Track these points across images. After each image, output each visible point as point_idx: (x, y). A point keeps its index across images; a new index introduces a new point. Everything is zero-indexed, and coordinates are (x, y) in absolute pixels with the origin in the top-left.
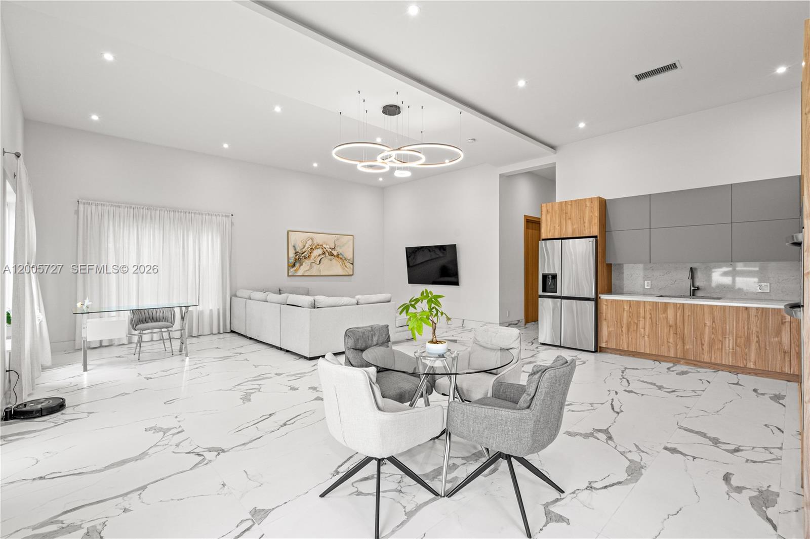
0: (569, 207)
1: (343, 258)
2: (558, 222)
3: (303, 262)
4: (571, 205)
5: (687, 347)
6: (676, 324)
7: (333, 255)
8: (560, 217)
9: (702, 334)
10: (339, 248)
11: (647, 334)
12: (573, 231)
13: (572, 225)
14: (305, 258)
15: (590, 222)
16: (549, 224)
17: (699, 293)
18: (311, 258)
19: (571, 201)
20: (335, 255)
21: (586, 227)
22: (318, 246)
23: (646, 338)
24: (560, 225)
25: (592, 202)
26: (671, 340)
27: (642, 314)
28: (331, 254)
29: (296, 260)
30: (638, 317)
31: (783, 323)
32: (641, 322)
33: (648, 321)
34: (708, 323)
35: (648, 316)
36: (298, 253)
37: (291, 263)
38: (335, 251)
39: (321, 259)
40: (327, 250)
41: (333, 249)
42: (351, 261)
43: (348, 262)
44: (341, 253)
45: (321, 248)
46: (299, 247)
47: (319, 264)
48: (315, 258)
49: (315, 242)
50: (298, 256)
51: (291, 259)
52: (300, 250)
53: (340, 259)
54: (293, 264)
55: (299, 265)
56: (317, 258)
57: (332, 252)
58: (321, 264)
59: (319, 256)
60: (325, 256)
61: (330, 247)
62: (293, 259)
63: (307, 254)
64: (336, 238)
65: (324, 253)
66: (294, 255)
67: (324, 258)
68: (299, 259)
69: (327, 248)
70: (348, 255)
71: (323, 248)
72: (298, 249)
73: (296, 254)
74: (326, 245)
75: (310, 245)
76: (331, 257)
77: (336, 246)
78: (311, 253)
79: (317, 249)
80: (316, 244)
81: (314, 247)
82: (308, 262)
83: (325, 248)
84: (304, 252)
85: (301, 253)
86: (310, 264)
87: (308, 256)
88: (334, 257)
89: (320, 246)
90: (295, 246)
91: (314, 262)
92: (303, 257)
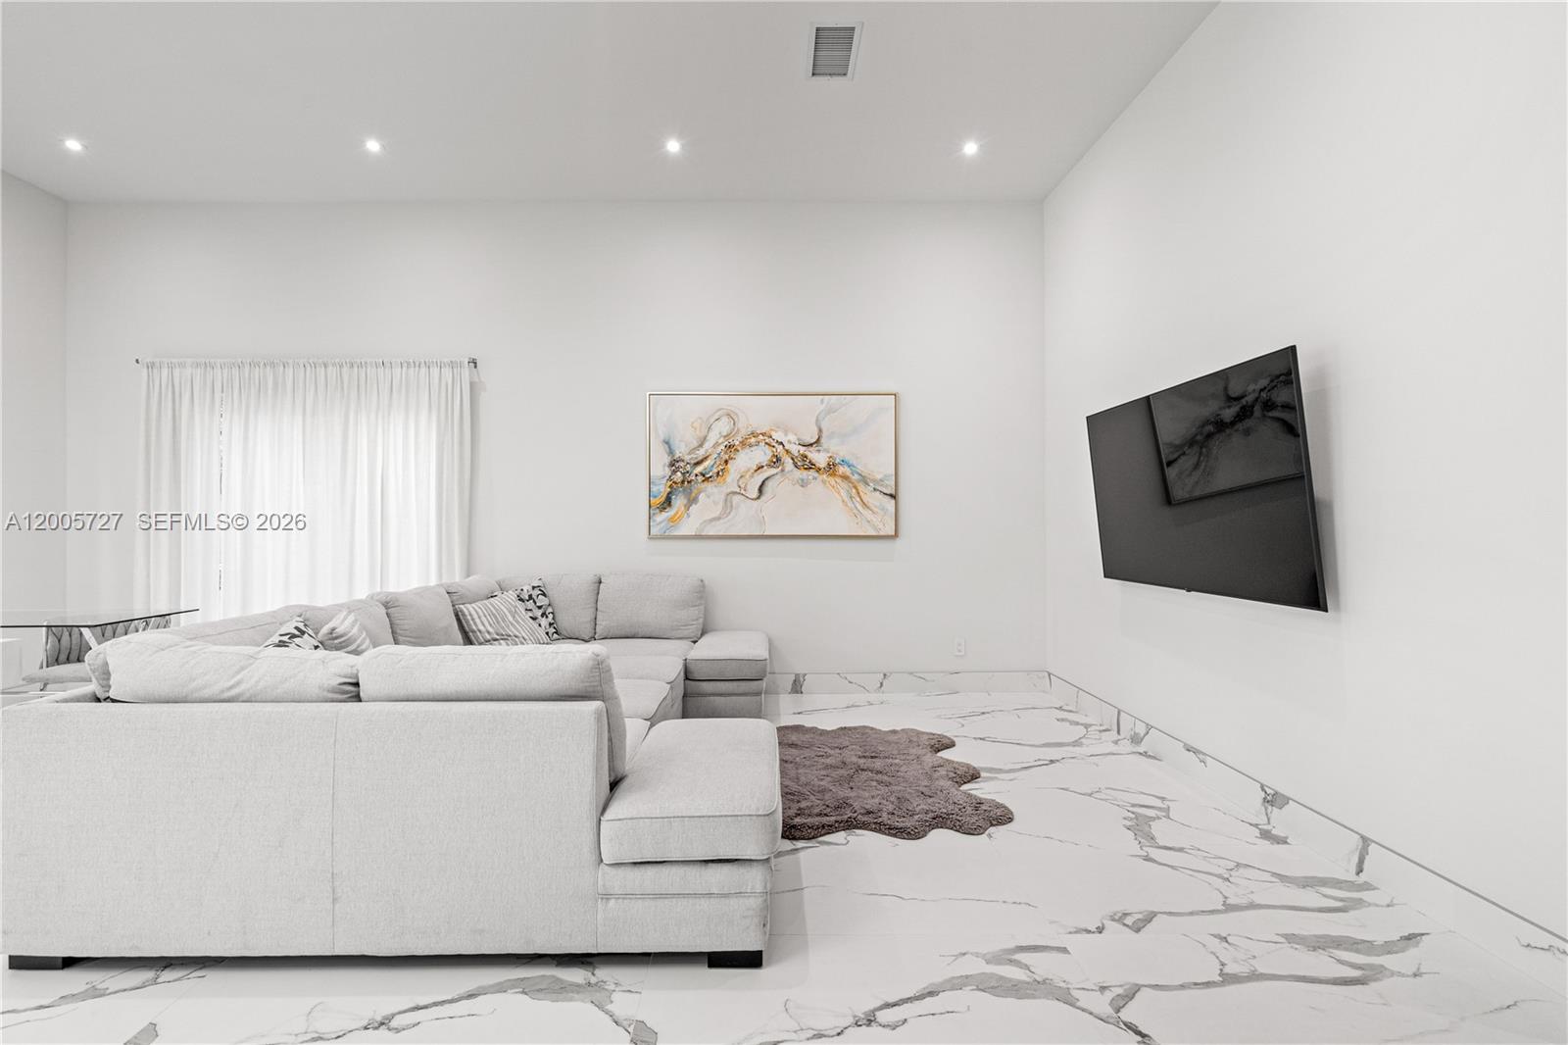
1: (855, 477)
3: (700, 491)
7: (811, 466)
10: (834, 442)
14: (707, 480)
18: (729, 479)
20: (822, 464)
22: (755, 437)
29: (673, 484)
36: (682, 464)
37: (655, 497)
38: (819, 451)
39: (764, 482)
40: (787, 451)
41: (811, 445)
42: (886, 486)
43: (875, 489)
44: (847, 459)
45: (766, 443)
46: (683, 444)
47: (758, 498)
48: (741, 477)
49: (740, 425)
50: (679, 474)
51: (658, 482)
52: (689, 454)
53: (839, 480)
54: (663, 499)
55: (685, 501)
56: (752, 476)
57: (810, 455)
58: (763, 498)
59: (756, 471)
60: (783, 470)
61: (798, 439)
62: (664, 481)
63: (712, 466)
64: (822, 407)
65: (778, 460)
66: (668, 471)
67: (778, 477)
68: (683, 482)
69: (789, 442)
70: (880, 466)
71: (774, 444)
72: (681, 451)
73: (673, 465)
74: (786, 435)
75: (725, 437)
76: (805, 473)
77: (824, 435)
78: (726, 462)
79: (751, 446)
80: (744, 432)
81: (737, 443)
82: (715, 490)
83: (781, 443)
84: (700, 458)
85: (693, 462)
86: (723, 497)
87: (715, 470)
88: (816, 475)
89: (761, 437)
90: (671, 442)
91: (738, 491)
92: (696, 475)
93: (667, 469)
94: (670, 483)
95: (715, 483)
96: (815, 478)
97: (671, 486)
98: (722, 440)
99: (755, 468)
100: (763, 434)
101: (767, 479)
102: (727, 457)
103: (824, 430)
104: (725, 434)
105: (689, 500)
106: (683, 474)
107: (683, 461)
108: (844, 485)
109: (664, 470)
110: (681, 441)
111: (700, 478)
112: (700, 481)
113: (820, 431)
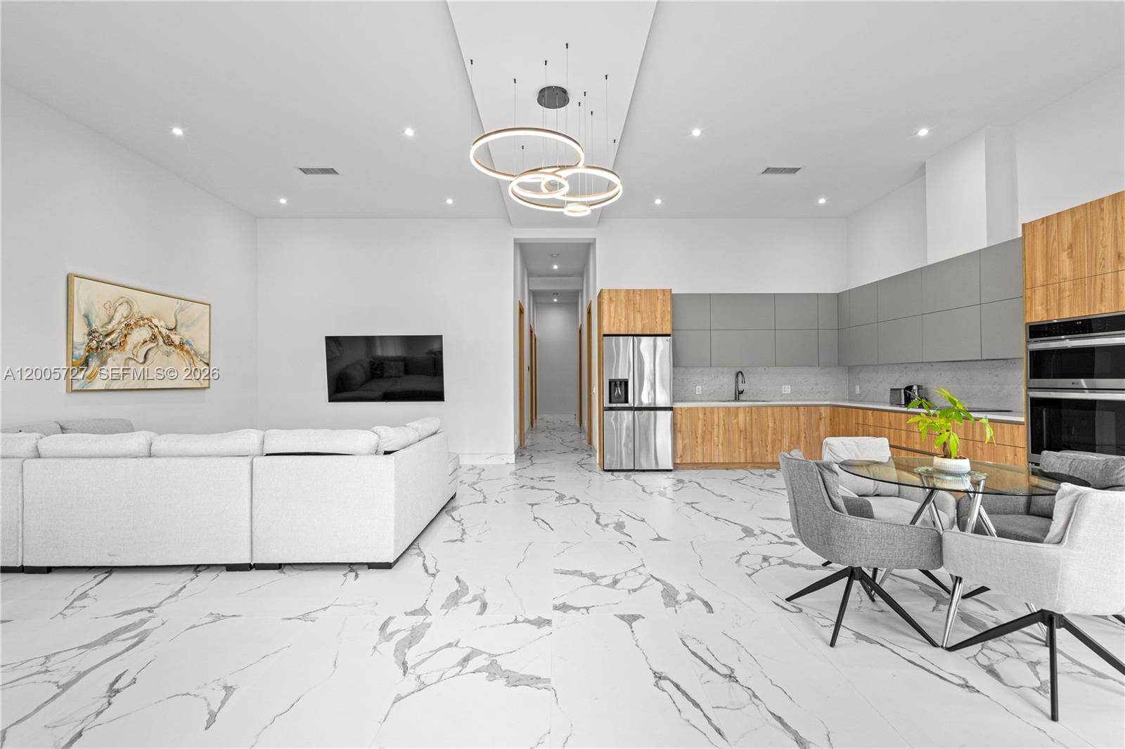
0: (638, 297)
1: (192, 352)
2: (624, 314)
3: (108, 356)
4: (640, 295)
5: (756, 450)
6: (746, 429)
7: (171, 344)
8: (627, 308)
9: (767, 435)
10: (183, 329)
11: (721, 442)
12: (643, 327)
13: (642, 319)
14: (113, 348)
15: (663, 318)
16: (613, 315)
17: (742, 397)
18: (127, 348)
19: (640, 290)
20: (177, 343)
21: (658, 322)
22: (143, 321)
23: (720, 445)
24: (627, 317)
25: (664, 295)
26: (742, 446)
27: (716, 422)
28: (170, 343)
29: (90, 350)
30: (712, 425)
31: (821, 419)
32: (715, 430)
33: (722, 427)
34: (771, 424)
35: (722, 422)
36: (97, 335)
37: (77, 359)
38: (176, 334)
39: (147, 352)
40: (160, 332)
41: (172, 330)
42: (205, 358)
43: (201, 360)
44: (190, 340)
45: (149, 326)
46: (97, 319)
47: (144, 362)
48: (135, 347)
49: (135, 310)
50: (94, 342)
51: (79, 347)
52: (102, 327)
53: (185, 353)
54: (82, 361)
55: (98, 363)
56: (140, 348)
57: (171, 336)
58: (147, 363)
59: (143, 344)
60: (157, 345)
61: (166, 325)
62: (84, 347)
63: (117, 338)
64: (178, 306)
65: (155, 338)
66: (86, 339)
67: (155, 349)
68: (97, 348)
69: (161, 326)
70: (201, 345)
71: (153, 327)
72: (96, 325)
73: (90, 335)
74: (160, 321)
75: (125, 318)
76: (169, 348)
77: (178, 324)
78: (126, 336)
79: (140, 326)
80: (137, 316)
81: (132, 323)
82: (118, 356)
83: (157, 327)
84: (109, 331)
85: (104, 333)
86: (123, 361)
87: (119, 341)
88: (174, 349)
89: (146, 321)
90: (90, 315)
91: (132, 356)
92: (106, 344)
93: (86, 337)
94: (87, 349)
95: (119, 351)
96: (174, 351)
97: (88, 351)
98: (123, 320)
99: (142, 341)
100: (147, 319)
101: (149, 350)
102: (126, 332)
103: (179, 321)
104: (125, 316)
105: (101, 362)
106: (97, 342)
107: (97, 332)
108: (187, 356)
109: (84, 338)
110: (96, 317)
111: (109, 347)
112: (109, 348)
113: (177, 321)
